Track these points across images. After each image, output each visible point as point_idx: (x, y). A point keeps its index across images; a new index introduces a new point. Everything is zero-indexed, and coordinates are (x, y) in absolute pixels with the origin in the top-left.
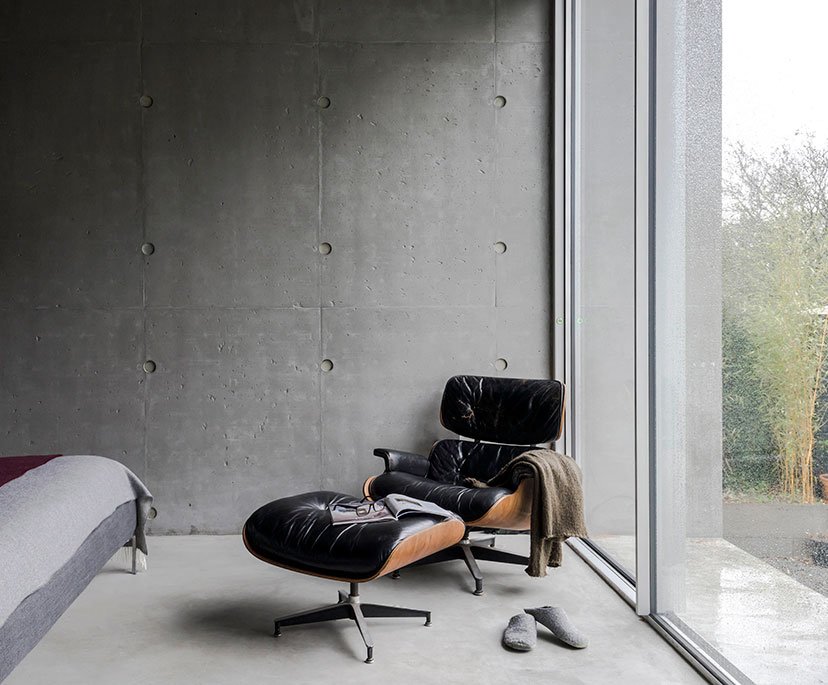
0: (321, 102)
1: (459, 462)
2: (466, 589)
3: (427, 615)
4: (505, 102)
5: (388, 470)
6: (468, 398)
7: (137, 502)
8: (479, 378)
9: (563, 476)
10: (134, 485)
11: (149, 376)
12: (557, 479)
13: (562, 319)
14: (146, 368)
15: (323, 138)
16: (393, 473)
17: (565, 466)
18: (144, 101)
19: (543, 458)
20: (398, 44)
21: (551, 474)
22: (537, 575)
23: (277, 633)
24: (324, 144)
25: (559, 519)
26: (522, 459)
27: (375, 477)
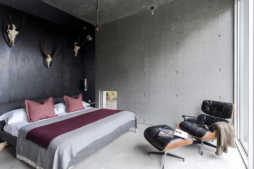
0: (175, 43)
1: (204, 120)
2: (199, 152)
3: (183, 159)
4: (220, 36)
5: (184, 121)
6: (208, 105)
7: (136, 120)
8: (211, 101)
9: (228, 130)
10: (135, 117)
11: (144, 96)
12: (226, 131)
13: (237, 87)
14: (143, 95)
15: (176, 51)
16: (186, 122)
17: (229, 127)
18: (143, 48)
19: (221, 125)
20: (193, 28)
21: (224, 129)
22: (218, 155)
23: (149, 154)
24: (176, 52)
25: (226, 141)
26: (216, 124)
27: (181, 122)
